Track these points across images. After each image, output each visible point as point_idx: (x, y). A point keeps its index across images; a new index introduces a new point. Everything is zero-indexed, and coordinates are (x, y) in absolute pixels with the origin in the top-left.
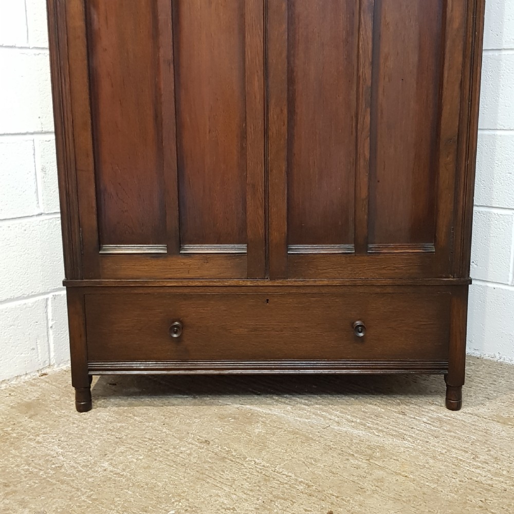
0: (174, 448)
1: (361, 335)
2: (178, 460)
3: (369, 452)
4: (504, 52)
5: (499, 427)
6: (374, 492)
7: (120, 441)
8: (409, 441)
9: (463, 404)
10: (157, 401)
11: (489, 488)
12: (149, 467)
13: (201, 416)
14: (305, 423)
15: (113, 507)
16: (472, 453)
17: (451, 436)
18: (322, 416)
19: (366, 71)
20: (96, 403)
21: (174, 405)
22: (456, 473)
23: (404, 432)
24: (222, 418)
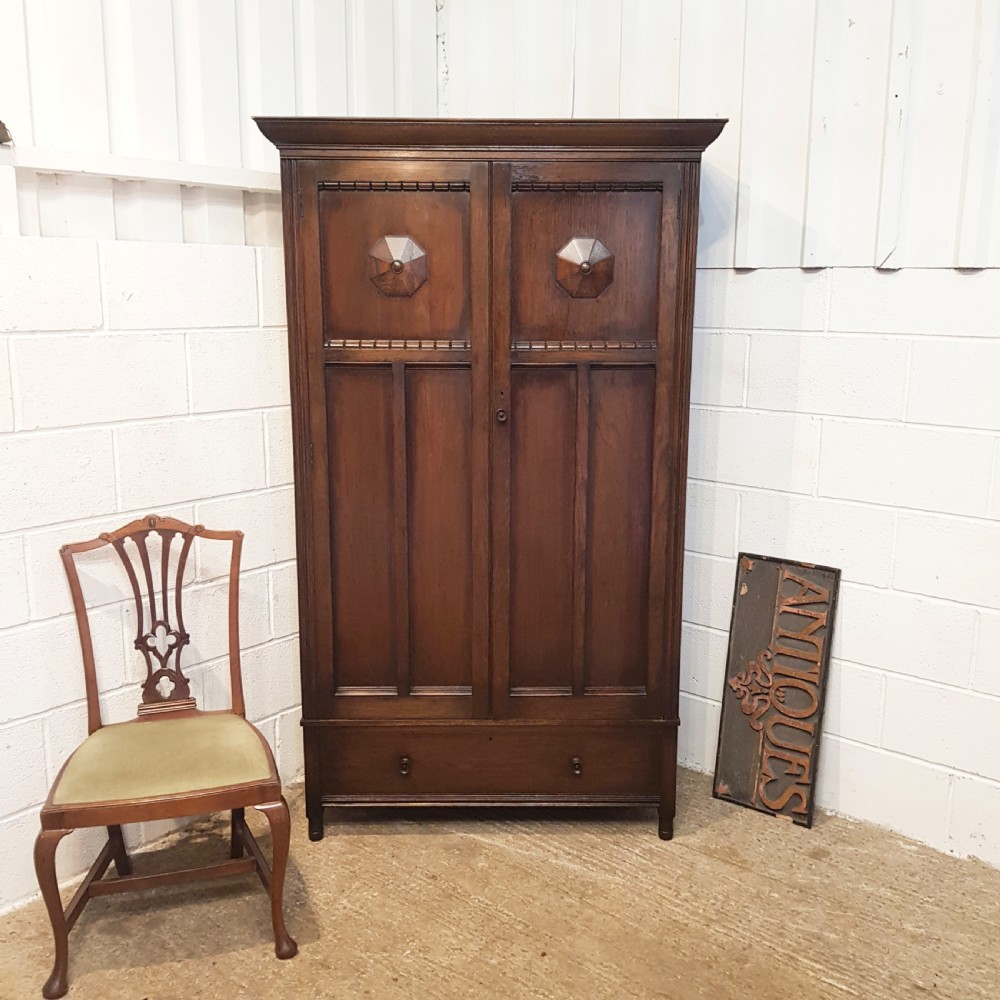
0: (405, 884)
1: (578, 772)
2: (409, 896)
3: (582, 889)
4: (718, 484)
5: (704, 859)
6: (584, 932)
7: (355, 876)
8: (620, 876)
9: (675, 833)
10: (384, 828)
11: (684, 928)
12: (384, 905)
13: (427, 846)
14: (524, 856)
15: (356, 946)
16: (675, 891)
17: (659, 871)
18: (541, 847)
19: (581, 538)
20: (328, 829)
21: (400, 833)
22: (657, 912)
23: (617, 866)
24: (447, 848)
